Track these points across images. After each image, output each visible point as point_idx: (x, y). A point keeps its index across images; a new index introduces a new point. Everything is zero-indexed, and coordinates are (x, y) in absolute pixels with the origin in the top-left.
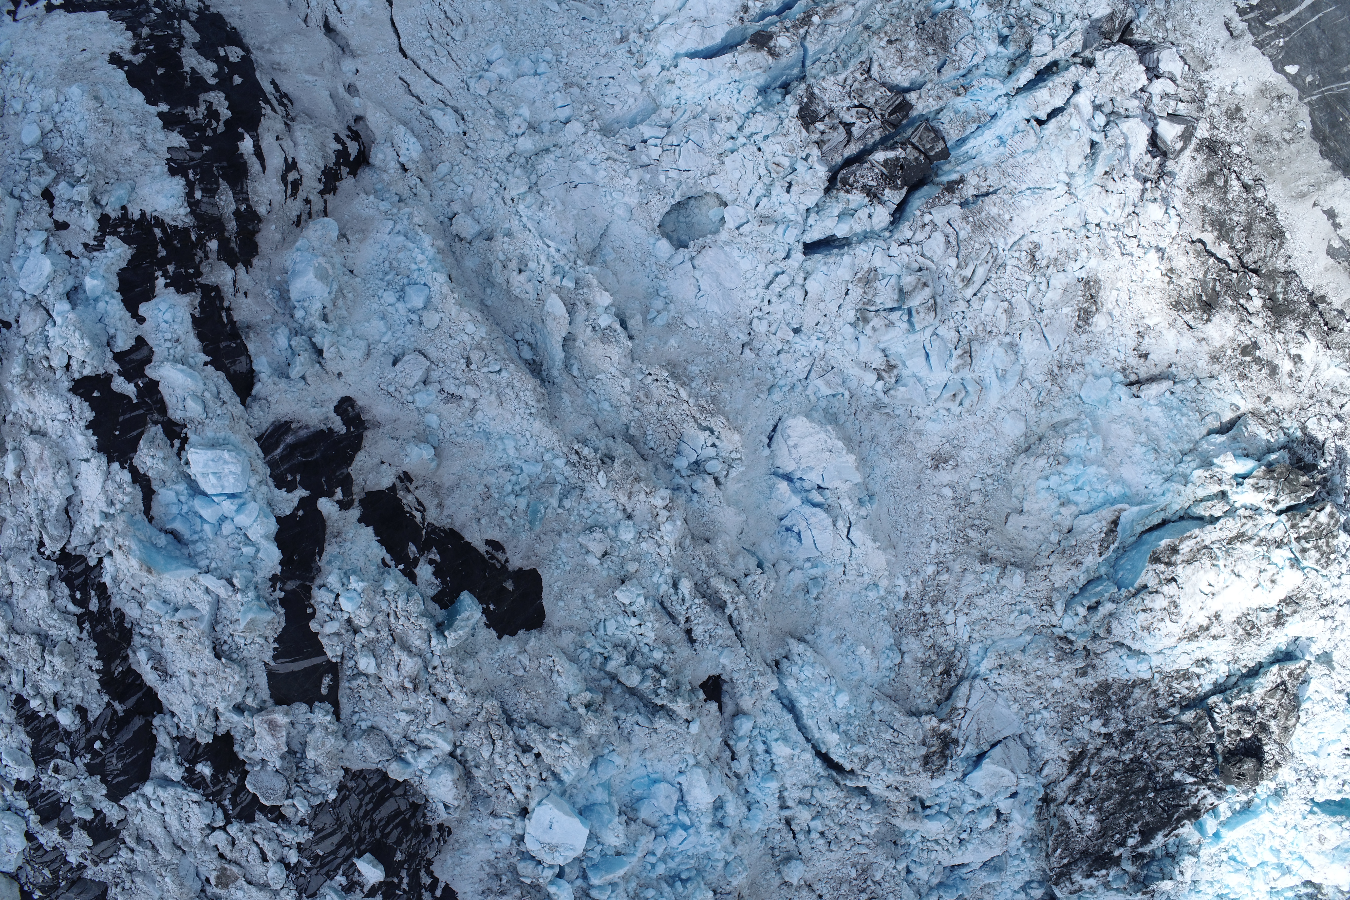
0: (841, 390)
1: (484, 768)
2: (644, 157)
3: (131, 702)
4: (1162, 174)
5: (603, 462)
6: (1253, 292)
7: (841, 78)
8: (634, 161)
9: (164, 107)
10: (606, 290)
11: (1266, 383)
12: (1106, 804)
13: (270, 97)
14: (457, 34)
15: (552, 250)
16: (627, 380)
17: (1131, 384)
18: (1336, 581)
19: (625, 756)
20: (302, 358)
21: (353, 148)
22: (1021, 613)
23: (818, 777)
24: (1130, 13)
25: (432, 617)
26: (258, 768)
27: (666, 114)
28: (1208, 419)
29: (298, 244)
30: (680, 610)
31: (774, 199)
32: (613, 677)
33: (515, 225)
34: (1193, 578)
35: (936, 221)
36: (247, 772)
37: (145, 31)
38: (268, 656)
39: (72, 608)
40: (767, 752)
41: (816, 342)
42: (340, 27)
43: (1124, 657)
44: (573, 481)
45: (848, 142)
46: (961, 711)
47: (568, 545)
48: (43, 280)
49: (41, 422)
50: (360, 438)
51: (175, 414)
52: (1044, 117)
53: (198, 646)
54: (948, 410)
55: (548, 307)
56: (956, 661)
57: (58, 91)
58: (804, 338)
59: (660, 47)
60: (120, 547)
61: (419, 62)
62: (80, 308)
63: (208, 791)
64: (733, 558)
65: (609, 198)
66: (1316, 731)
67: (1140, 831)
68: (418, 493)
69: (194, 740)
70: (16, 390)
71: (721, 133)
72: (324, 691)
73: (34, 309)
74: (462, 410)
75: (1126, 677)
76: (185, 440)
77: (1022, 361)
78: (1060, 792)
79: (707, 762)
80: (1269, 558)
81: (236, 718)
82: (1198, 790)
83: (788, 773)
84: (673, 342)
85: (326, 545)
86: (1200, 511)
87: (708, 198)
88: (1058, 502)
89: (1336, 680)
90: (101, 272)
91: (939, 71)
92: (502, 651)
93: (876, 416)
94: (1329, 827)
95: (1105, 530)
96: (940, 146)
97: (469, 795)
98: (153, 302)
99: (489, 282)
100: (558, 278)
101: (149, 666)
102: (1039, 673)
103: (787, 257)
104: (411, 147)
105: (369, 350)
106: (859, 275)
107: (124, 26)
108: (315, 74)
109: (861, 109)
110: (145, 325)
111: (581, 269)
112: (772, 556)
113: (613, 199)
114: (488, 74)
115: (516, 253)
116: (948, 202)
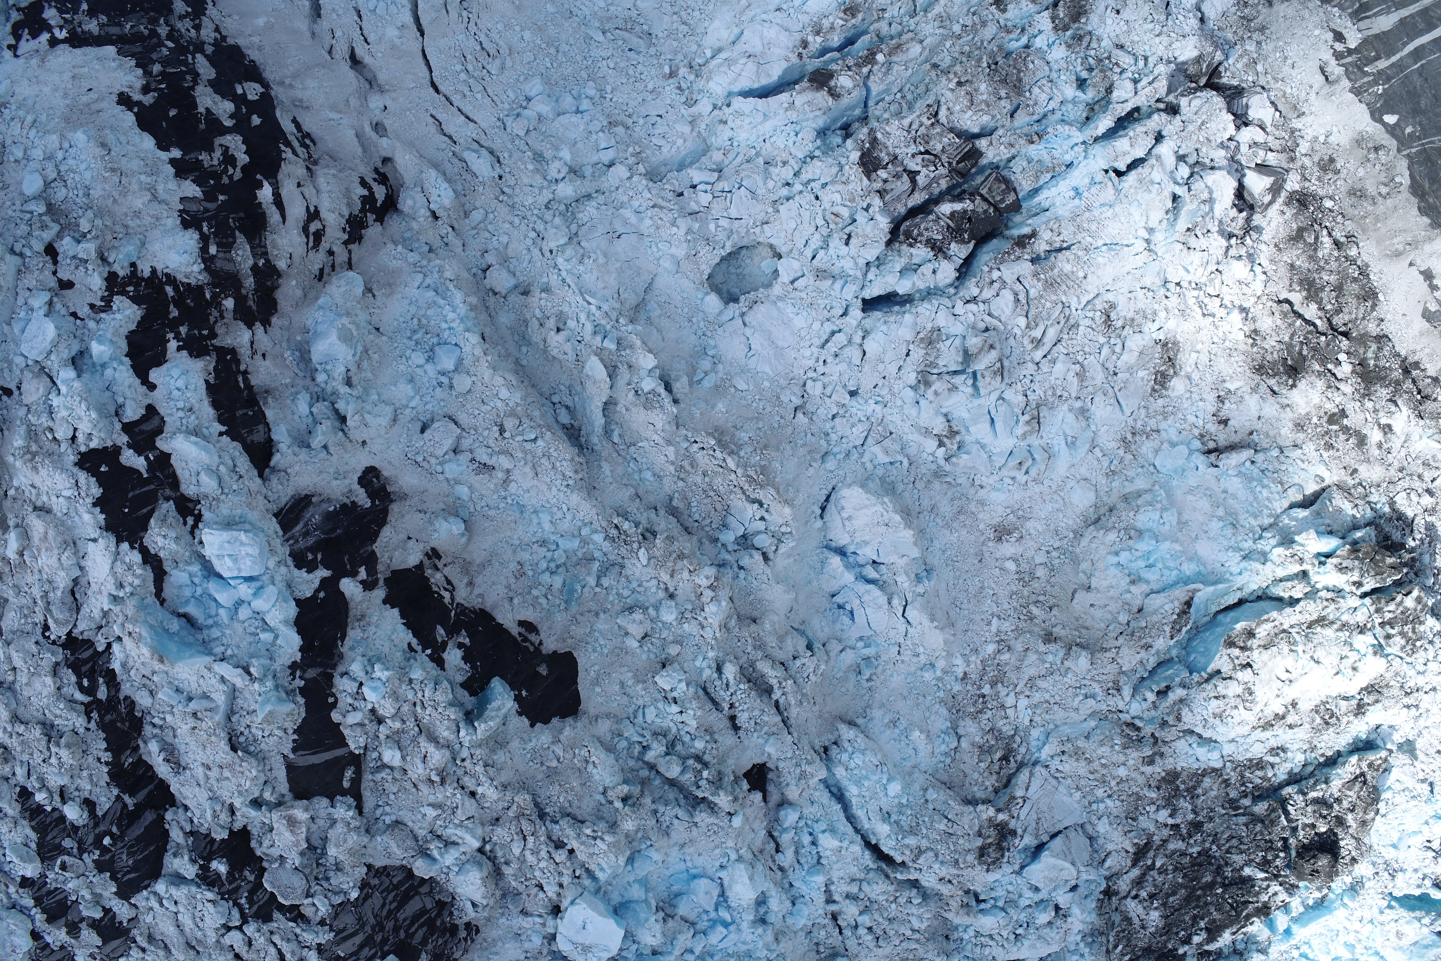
0: (899, 458)
1: (515, 865)
2: (692, 204)
3: (142, 795)
4: (1249, 228)
5: (645, 538)
6: (1342, 357)
7: (906, 122)
8: (682, 208)
9: (176, 153)
10: (650, 351)
11: (1353, 454)
12: (1171, 899)
13: (291, 138)
14: (494, 67)
15: (593, 308)
16: (672, 449)
17: (1209, 452)
18: (1422, 668)
19: (663, 851)
20: (323, 427)
21: (380, 193)
22: (1086, 697)
23: (868, 870)
24: (1219, 56)
25: (461, 705)
26: (276, 865)
27: (717, 156)
28: (1290, 491)
29: (321, 301)
30: (723, 696)
31: (831, 251)
32: (652, 767)
33: (554, 280)
34: (1270, 664)
35: (1005, 278)
36: (264, 870)
37: (157, 68)
38: (287, 748)
39: (79, 696)
40: (814, 843)
41: (873, 406)
42: (367, 60)
43: (1194, 745)
44: (612, 557)
45: (913, 191)
46: (1020, 801)
47: (606, 627)
48: (47, 345)
49: (45, 498)
50: (385, 512)
51: (189, 489)
52: (1123, 168)
53: (213, 738)
54: (1013, 478)
55: (587, 370)
56: (1015, 746)
57: (62, 137)
58: (861, 401)
59: (711, 85)
60: (130, 633)
61: (452, 99)
62: (86, 376)
63: (224, 890)
64: (781, 639)
65: (654, 249)
66: (1396, 823)
67: (1207, 928)
68: (447, 571)
69: (208, 835)
70: (18, 464)
71: (776, 179)
72: (346, 784)
73: (37, 376)
74: (494, 481)
75: (1196, 766)
76: (198, 518)
77: (1093, 428)
78: (1123, 885)
79: (750, 856)
80: (1351, 645)
81: (253, 813)
82: (1268, 886)
83: (835, 867)
84: (721, 406)
85: (349, 629)
86: (1279, 591)
87: (760, 248)
88: (1128, 580)
89: (1418, 769)
90: (109, 336)
91: (1012, 116)
92: (534, 741)
93: (936, 485)
94: (1407, 923)
95: (1177, 611)
96: (1011, 198)
97: (498, 893)
98: (165, 366)
99: (524, 340)
100: (599, 338)
101: (161, 758)
102: (1103, 761)
103: (845, 314)
104: (442, 193)
105: (396, 416)
106: (921, 335)
107: (133, 63)
108: (340, 112)
109: (927, 156)
110: (156, 392)
111: (623, 329)
112: (822, 636)
113: (659, 250)
114: (526, 112)
115: (554, 311)
116: (1019, 258)
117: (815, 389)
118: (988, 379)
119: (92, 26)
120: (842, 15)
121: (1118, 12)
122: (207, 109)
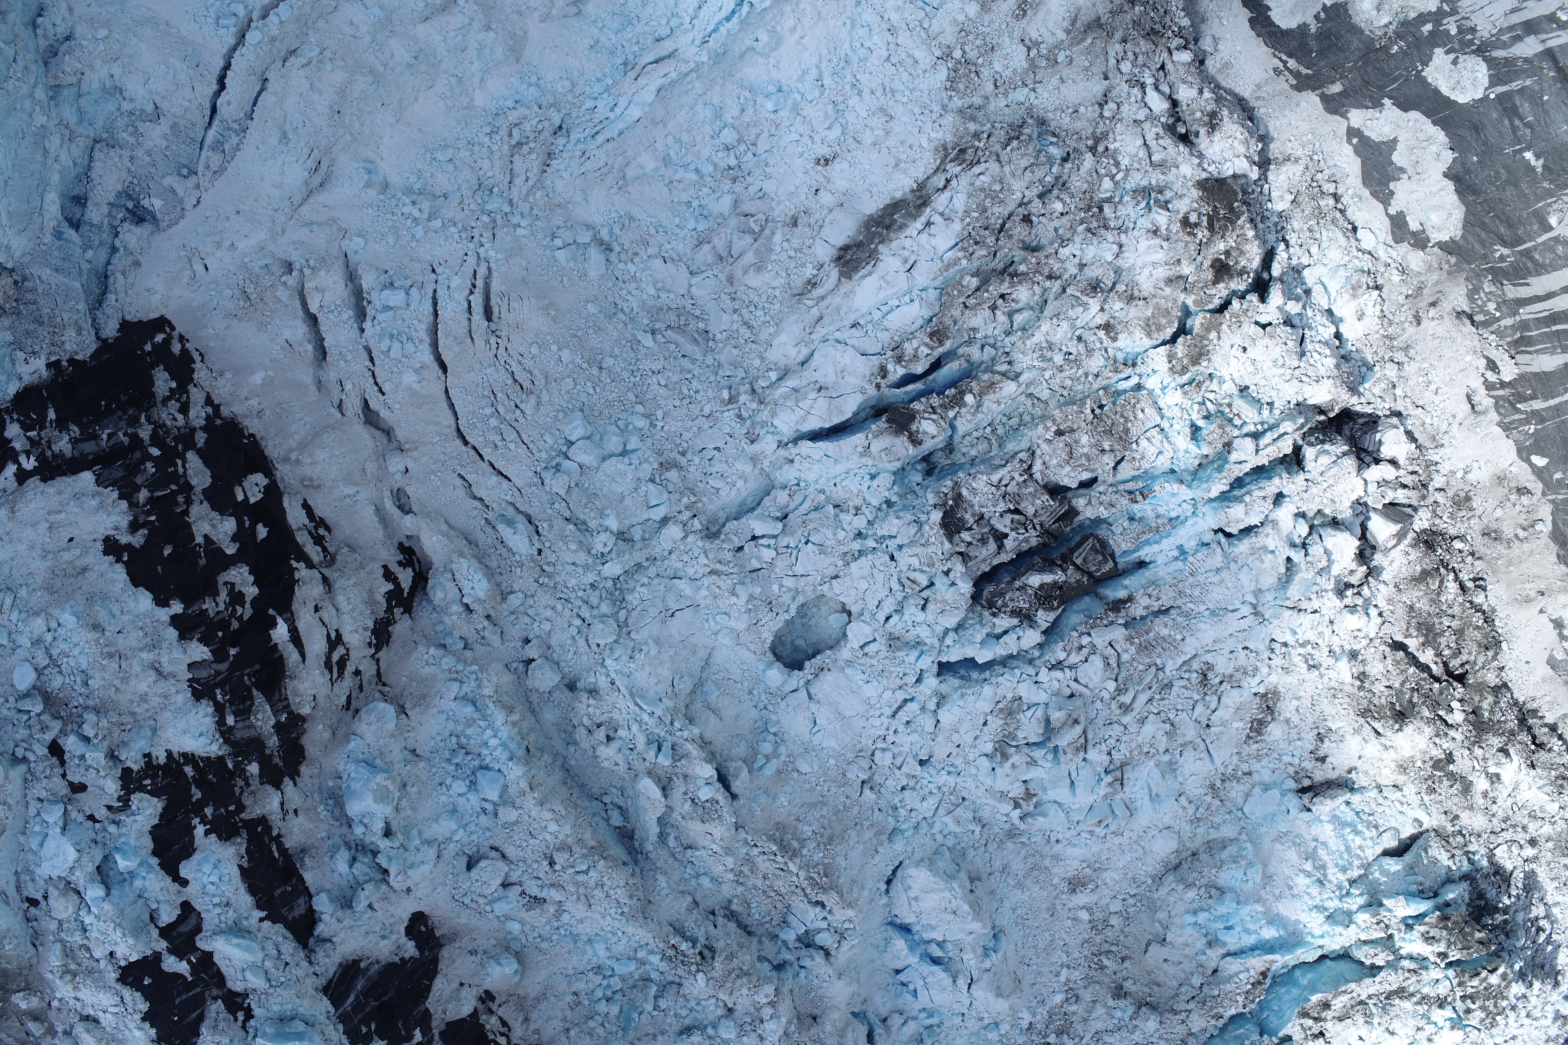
0: (971, 827)
2: (754, 560)
5: (703, 958)
6: (1455, 705)
7: (995, 478)
8: (742, 567)
9: (177, 607)
11: (1456, 800)
13: (303, 538)
14: (528, 405)
15: (646, 717)
16: (731, 856)
17: (1303, 791)
20: (366, 892)
27: (782, 497)
28: (1385, 836)
29: (352, 745)
31: (905, 617)
33: (602, 682)
34: (1343, 1033)
35: (1095, 643)
37: (143, 495)
41: (945, 777)
42: (384, 413)
44: (670, 978)
45: (999, 552)
48: (69, 862)
49: (92, 1013)
50: (435, 961)
51: (235, 986)
52: (1234, 530)
54: (1091, 832)
55: (641, 786)
57: (48, 616)
58: (934, 772)
59: (776, 420)
61: (483, 451)
62: (115, 893)
64: (842, 1033)
65: (711, 623)
70: (58, 981)
71: (848, 528)
73: (63, 891)
74: (546, 914)
76: (249, 1013)
77: (1180, 779)
80: (1429, 1018)
84: (783, 799)
86: (1359, 954)
88: (1204, 940)
90: (132, 840)
91: (1114, 468)
93: (1010, 845)
95: (1252, 980)
96: (1108, 565)
98: (195, 857)
100: (652, 751)
103: (919, 680)
104: (476, 586)
105: (439, 852)
106: (1000, 705)
107: (115, 495)
108: (356, 484)
109: (1017, 517)
110: (189, 888)
111: (679, 734)
112: (883, 1011)
113: (717, 623)
114: (566, 464)
115: (603, 718)
116: (1112, 623)
117: (884, 760)
118: (1070, 756)
119: (63, 445)
120: (928, 340)
121: (1245, 349)
122: (206, 537)
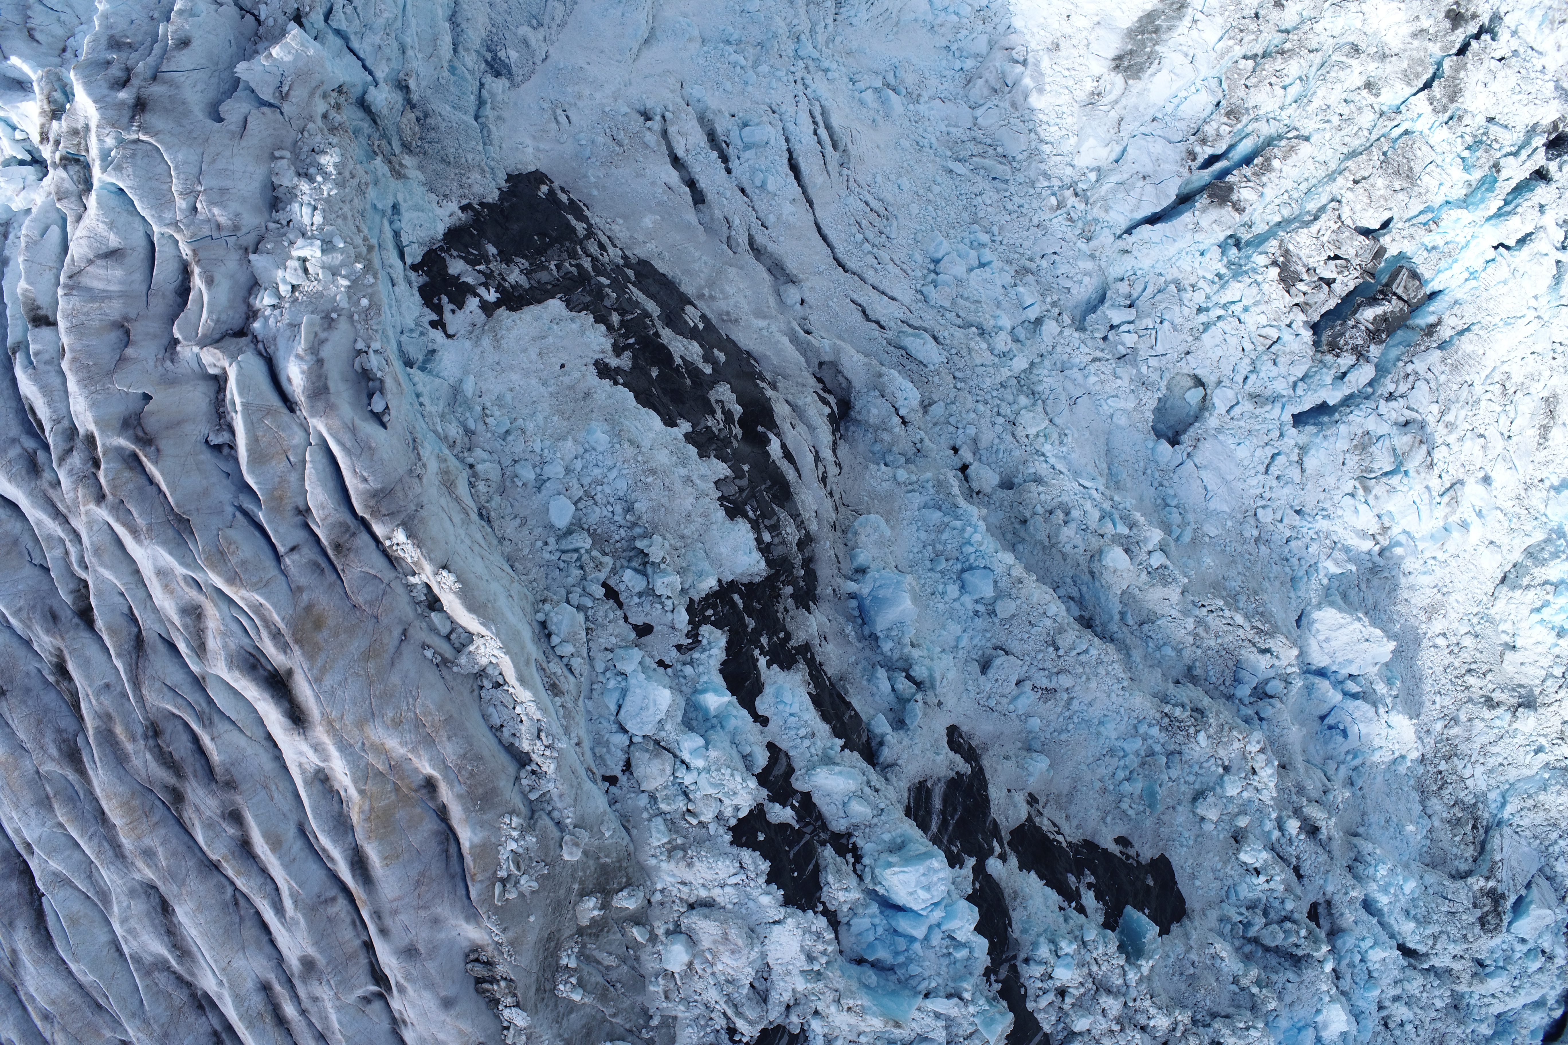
0: (1349, 566)
2: (1120, 347)
5: (1196, 719)
7: (1315, 228)
9: (685, 427)
10: (1154, 525)
14: (890, 229)
22: (1536, 752)
23: (1403, 969)
27: (1124, 288)
31: (1262, 374)
32: (1256, 941)
33: (1042, 468)
35: (1418, 370)
37: (615, 319)
40: (1363, 961)
41: (1322, 522)
42: (769, 246)
44: (1171, 748)
45: (1329, 298)
46: (1499, 864)
47: (1184, 818)
48: (662, 716)
49: (703, 893)
50: (982, 772)
51: (837, 824)
52: (1512, 243)
54: (1435, 558)
56: (1480, 813)
58: (1309, 519)
59: (1112, 214)
60: (849, 1009)
61: (864, 275)
62: (713, 737)
65: (1105, 407)
68: (1048, 813)
70: (663, 864)
71: (1192, 304)
73: (651, 753)
74: (1059, 704)
76: (858, 852)
77: (1494, 492)
83: (1382, 976)
85: (1010, 912)
88: (1552, 633)
91: (1407, 207)
93: (1375, 582)
96: (1422, 292)
98: (767, 691)
100: (1109, 525)
103: (1281, 434)
104: (909, 396)
106: (1354, 443)
107: (591, 319)
108: (765, 317)
109: (1339, 262)
110: (771, 726)
113: (1109, 407)
114: (941, 278)
115: (1055, 503)
116: (1428, 348)
117: (1266, 517)
118: (1423, 475)
119: (517, 276)
120: (1224, 120)
121: (1486, 85)
122: (682, 357)
